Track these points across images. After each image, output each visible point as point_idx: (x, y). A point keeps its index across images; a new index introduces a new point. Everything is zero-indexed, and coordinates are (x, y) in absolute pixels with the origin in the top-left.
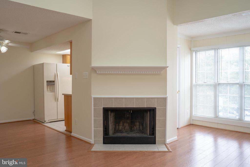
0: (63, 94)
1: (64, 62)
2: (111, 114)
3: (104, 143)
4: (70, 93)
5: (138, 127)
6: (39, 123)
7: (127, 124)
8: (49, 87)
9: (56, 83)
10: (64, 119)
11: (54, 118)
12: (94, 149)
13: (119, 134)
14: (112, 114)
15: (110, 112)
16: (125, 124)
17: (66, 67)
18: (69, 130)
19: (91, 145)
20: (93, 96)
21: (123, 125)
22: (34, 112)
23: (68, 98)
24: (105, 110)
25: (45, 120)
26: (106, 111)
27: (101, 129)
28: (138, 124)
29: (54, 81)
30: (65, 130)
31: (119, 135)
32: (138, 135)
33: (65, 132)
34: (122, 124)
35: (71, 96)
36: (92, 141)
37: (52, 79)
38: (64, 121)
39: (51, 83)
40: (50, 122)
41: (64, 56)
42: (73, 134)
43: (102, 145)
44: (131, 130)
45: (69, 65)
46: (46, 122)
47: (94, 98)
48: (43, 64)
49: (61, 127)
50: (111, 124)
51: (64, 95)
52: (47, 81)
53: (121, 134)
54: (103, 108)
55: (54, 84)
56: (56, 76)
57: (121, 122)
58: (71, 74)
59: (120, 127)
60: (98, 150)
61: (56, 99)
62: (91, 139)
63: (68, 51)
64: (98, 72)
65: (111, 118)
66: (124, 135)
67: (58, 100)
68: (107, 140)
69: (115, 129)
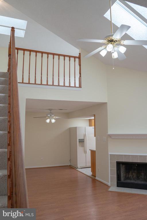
0: (90, 150)
1: (90, 125)
2: (122, 166)
3: (118, 186)
4: (94, 149)
5: (143, 176)
6: (74, 169)
7: (135, 174)
8: (80, 143)
9: (85, 140)
10: (91, 166)
11: (84, 165)
12: (110, 190)
13: (127, 180)
14: (123, 166)
15: (121, 164)
16: (133, 174)
17: (92, 129)
18: (94, 175)
19: (108, 187)
20: (110, 153)
21: (132, 174)
22: (70, 160)
23: (93, 153)
24: (118, 163)
25: (78, 167)
26: (119, 164)
27: (116, 176)
28: (143, 174)
29: (84, 139)
31: (129, 181)
32: (143, 183)
33: (92, 176)
34: (131, 174)
35: (95, 152)
36: (109, 184)
37: (82, 138)
38: (91, 168)
39: (82, 141)
40: (81, 168)
41: (90, 120)
42: (97, 178)
43: (116, 187)
44: (138, 178)
45: (94, 127)
47: (110, 155)
48: (76, 127)
49: (88, 172)
50: (122, 173)
51: (90, 151)
52: (79, 139)
53: (130, 180)
55: (84, 142)
56: (85, 136)
57: (130, 172)
58: (95, 136)
59: (130, 176)
60: (113, 190)
61: (85, 152)
62: (108, 182)
63: (93, 118)
64: (112, 138)
65: (123, 169)
66: (132, 181)
67: (86, 152)
68: (120, 184)
69: (125, 177)
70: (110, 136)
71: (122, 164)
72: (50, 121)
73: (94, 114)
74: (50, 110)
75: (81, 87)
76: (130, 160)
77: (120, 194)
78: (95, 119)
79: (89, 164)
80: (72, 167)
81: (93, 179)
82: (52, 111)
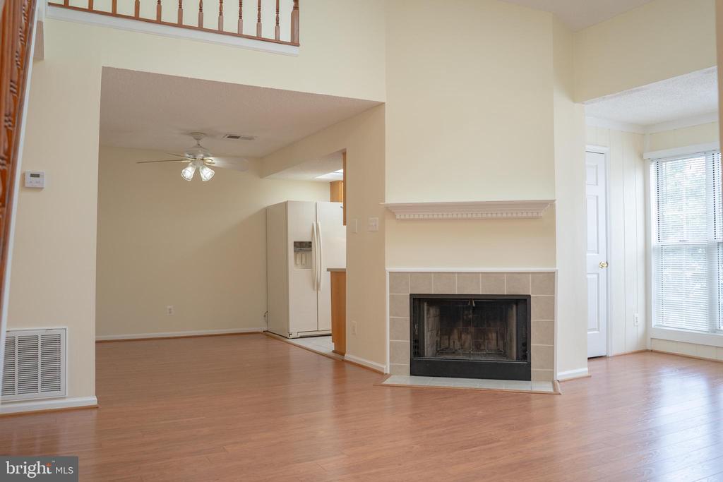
0: (328, 270)
1: (333, 199)
2: (428, 310)
3: (412, 373)
4: (343, 265)
5: (494, 342)
6: (275, 338)
7: (469, 337)
8: (299, 255)
9: (315, 247)
10: (331, 332)
11: (311, 328)
12: (388, 381)
13: (447, 355)
14: (432, 311)
15: (425, 304)
16: (463, 336)
18: (340, 350)
19: (382, 376)
20: (389, 268)
21: (460, 338)
22: (266, 315)
23: (338, 277)
24: (414, 299)
25: (291, 331)
26: (419, 303)
27: (407, 342)
28: (494, 335)
29: (310, 243)
30: (333, 352)
31: (449, 357)
32: (491, 359)
33: (334, 355)
34: (457, 337)
35: (345, 273)
36: (386, 369)
37: (307, 239)
38: (331, 337)
39: (304, 247)
40: (301, 337)
41: (333, 184)
42: (348, 356)
43: (408, 376)
44: (478, 347)
46: (291, 336)
47: (390, 274)
48: (286, 204)
49: (327, 346)
50: (429, 333)
51: (329, 272)
52: (295, 243)
53: (452, 355)
54: (411, 295)
55: (311, 250)
56: (315, 230)
57: (455, 331)
58: (345, 224)
59: (452, 342)
61: (316, 285)
62: (384, 363)
64: (398, 217)
65: (431, 320)
66: (460, 357)
67: (318, 286)
68: (420, 366)
69: (438, 344)
70: (392, 211)
71: (429, 305)
72: (197, 174)
74: (197, 135)
75: (298, 45)
76: (456, 291)
77: (416, 392)
79: (327, 326)
80: (274, 336)
81: (339, 359)
82: (201, 142)
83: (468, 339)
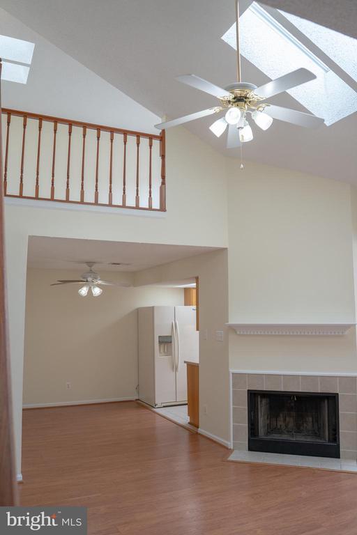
0: (185, 362)
1: (187, 303)
2: (261, 401)
3: (250, 449)
4: (196, 360)
5: (310, 424)
6: (146, 408)
7: (292, 420)
8: (162, 346)
9: (175, 337)
10: (187, 402)
11: (170, 399)
12: (232, 457)
13: (275, 435)
14: (264, 401)
15: (259, 397)
16: (287, 419)
17: (191, 311)
18: (194, 423)
19: (228, 451)
20: (232, 370)
21: (285, 420)
22: (138, 388)
23: (193, 369)
24: (251, 394)
25: (156, 403)
26: (253, 396)
27: (246, 425)
28: (311, 419)
29: (171, 336)
30: (189, 423)
31: (276, 437)
32: (309, 440)
33: (189, 426)
34: (282, 419)
35: (198, 366)
36: (230, 445)
38: (187, 406)
39: (166, 341)
40: (164, 407)
41: (186, 290)
42: (201, 430)
43: (247, 452)
44: (298, 430)
45: (195, 307)
46: (157, 406)
47: (233, 374)
48: (153, 307)
49: (181, 416)
50: (262, 418)
51: (186, 364)
52: (159, 337)
53: (279, 435)
54: (248, 390)
55: (171, 342)
56: (174, 327)
57: (281, 415)
58: (198, 329)
59: (279, 423)
60: (239, 460)
61: (175, 368)
62: (228, 439)
63: (194, 285)
64: (238, 333)
65: (263, 407)
66: (285, 437)
67: (176, 369)
68: (256, 444)
69: (269, 426)
70: (233, 329)
71: (261, 397)
72: (90, 292)
73: (196, 276)
74: (90, 263)
75: (165, 211)
76: (281, 388)
77: (255, 468)
78: (197, 289)
79: (184, 397)
80: (142, 404)
81: (193, 432)
82: (94, 268)
83: (291, 422)
